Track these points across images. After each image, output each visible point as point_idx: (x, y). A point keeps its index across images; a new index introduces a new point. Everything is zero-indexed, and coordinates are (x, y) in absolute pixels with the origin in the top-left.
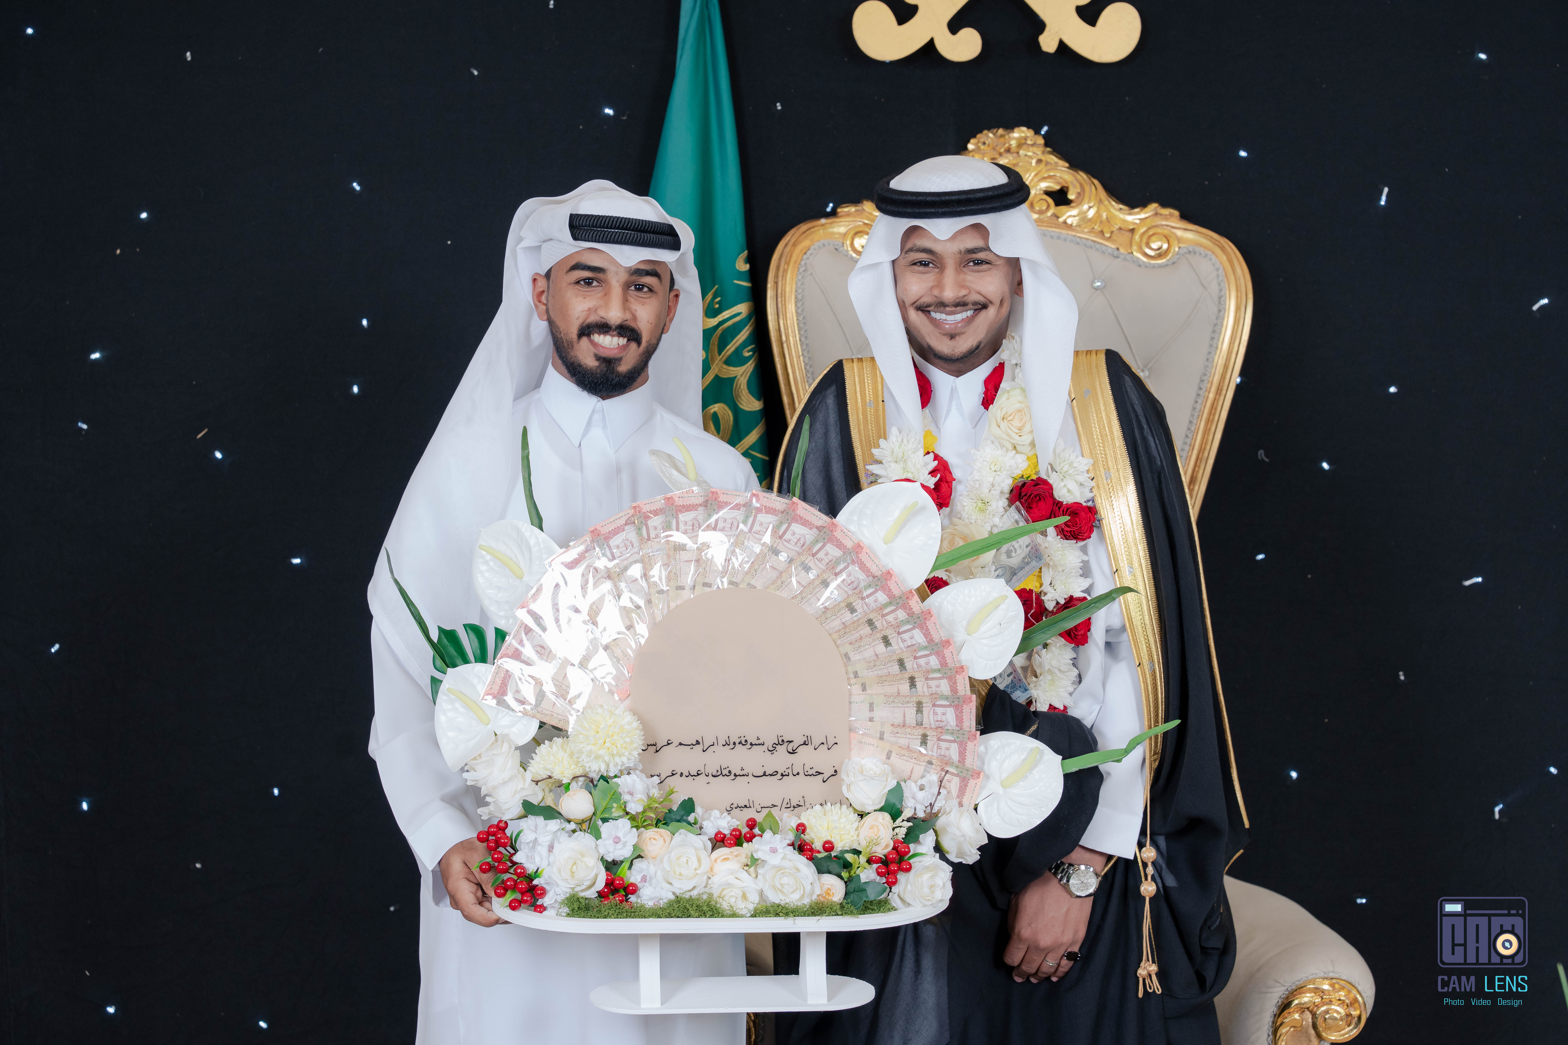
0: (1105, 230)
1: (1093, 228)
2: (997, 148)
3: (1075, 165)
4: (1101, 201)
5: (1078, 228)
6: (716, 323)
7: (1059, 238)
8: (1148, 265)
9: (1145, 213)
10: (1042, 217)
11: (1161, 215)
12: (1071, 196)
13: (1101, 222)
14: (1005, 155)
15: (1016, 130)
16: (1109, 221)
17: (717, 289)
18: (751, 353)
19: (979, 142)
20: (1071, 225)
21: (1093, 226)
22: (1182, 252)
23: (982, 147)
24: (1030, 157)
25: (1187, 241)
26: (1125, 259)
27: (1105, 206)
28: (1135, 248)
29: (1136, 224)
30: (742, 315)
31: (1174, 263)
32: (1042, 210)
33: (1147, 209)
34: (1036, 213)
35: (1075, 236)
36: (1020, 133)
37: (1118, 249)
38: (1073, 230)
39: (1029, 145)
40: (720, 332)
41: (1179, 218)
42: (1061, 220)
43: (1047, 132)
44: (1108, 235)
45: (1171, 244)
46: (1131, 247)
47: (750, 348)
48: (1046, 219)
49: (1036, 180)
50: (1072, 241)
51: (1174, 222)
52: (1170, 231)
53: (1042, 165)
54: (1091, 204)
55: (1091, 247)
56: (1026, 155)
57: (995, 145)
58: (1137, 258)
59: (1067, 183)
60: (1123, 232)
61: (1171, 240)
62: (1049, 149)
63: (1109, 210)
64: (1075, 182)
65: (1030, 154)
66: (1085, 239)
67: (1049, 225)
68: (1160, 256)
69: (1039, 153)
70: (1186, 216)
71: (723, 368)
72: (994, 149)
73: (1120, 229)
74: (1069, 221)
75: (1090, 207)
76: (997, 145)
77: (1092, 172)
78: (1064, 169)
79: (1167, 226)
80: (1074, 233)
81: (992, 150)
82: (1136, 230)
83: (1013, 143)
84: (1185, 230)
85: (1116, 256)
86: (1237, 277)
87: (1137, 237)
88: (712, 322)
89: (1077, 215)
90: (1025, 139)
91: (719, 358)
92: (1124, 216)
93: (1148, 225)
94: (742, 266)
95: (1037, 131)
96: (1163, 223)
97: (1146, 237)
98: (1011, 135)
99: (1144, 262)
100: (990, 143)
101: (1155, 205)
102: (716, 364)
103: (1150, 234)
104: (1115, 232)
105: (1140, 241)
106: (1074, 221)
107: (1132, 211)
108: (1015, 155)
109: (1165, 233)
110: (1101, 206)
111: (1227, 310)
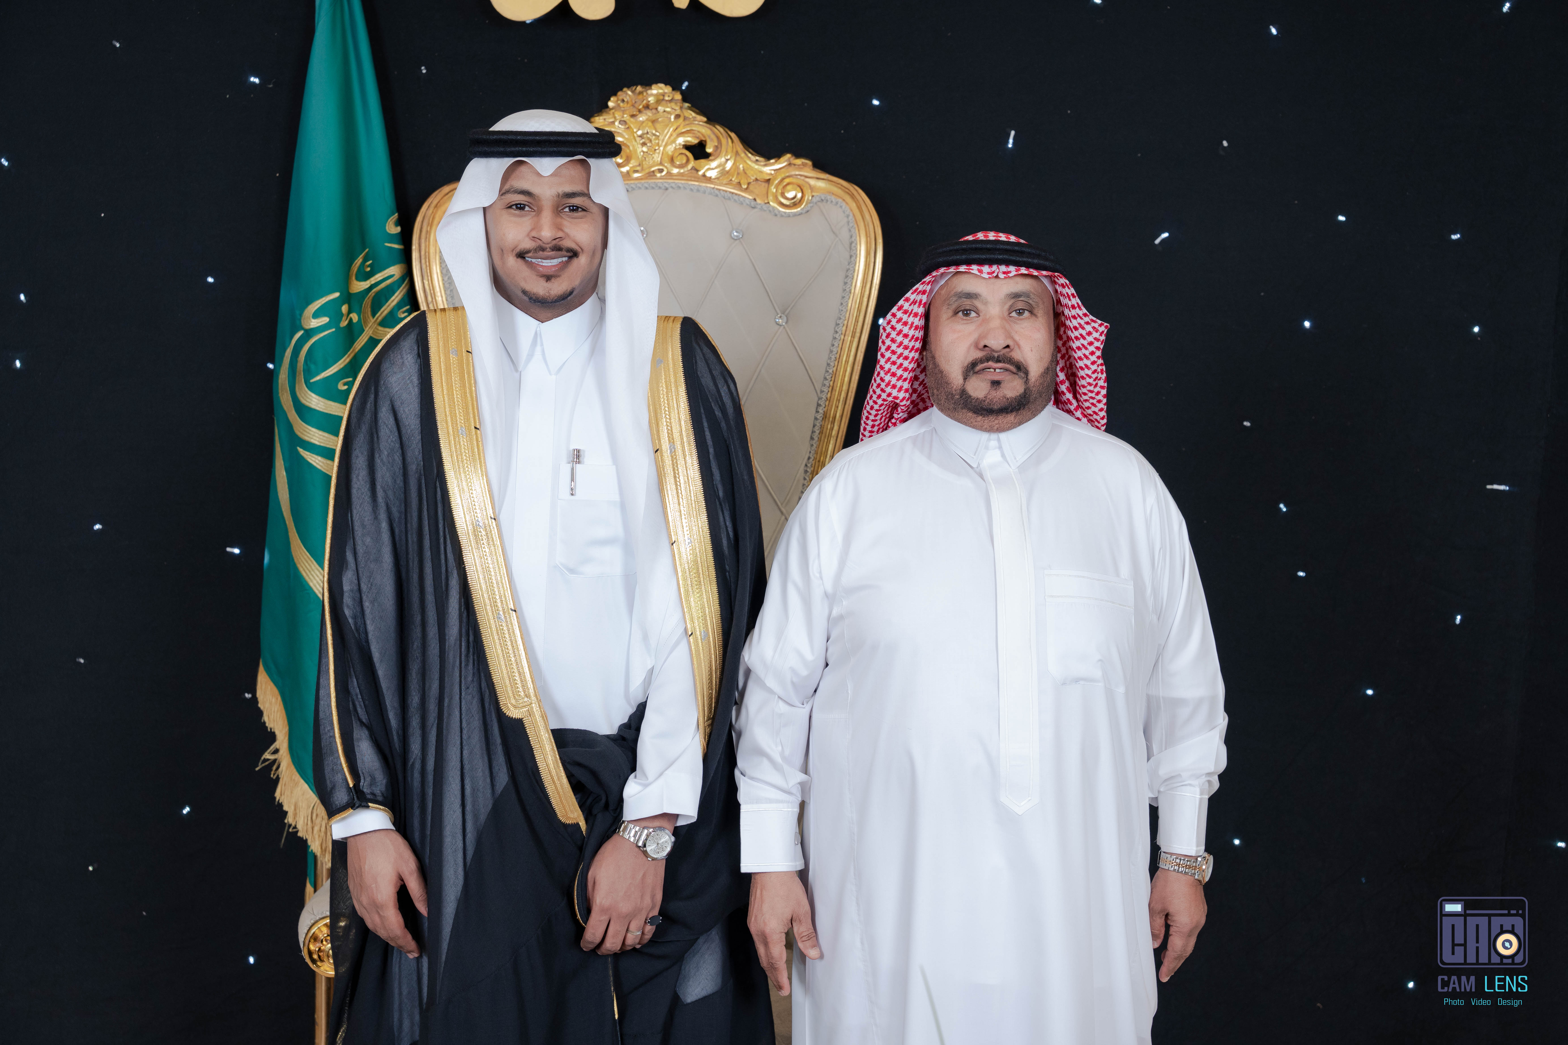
0: (742, 182)
1: (731, 180)
2: (636, 105)
3: (712, 120)
4: (737, 153)
5: (716, 181)
6: (367, 287)
7: (698, 191)
8: (783, 214)
9: (780, 163)
10: (682, 171)
11: (795, 165)
12: (709, 150)
13: (738, 174)
14: (644, 112)
15: (654, 86)
16: (745, 173)
17: (367, 253)
19: (618, 100)
20: (710, 178)
21: (731, 178)
22: (814, 200)
23: (622, 104)
24: (669, 113)
25: (819, 189)
26: (762, 209)
27: (742, 158)
28: (771, 198)
29: (771, 174)
30: (395, 276)
31: (808, 211)
32: (682, 164)
33: (782, 159)
34: (676, 167)
35: (713, 188)
36: (658, 90)
37: (755, 200)
38: (712, 183)
39: (667, 101)
40: (373, 294)
41: (811, 167)
42: (701, 173)
43: (687, 87)
44: (745, 186)
45: (804, 192)
46: (767, 197)
47: (405, 309)
48: (686, 173)
49: (675, 135)
50: (710, 194)
51: (807, 172)
52: (803, 180)
53: (681, 120)
54: (729, 157)
55: (729, 199)
56: (665, 111)
57: (634, 102)
58: (773, 207)
59: (704, 137)
60: (759, 182)
61: (804, 189)
62: (687, 105)
63: (745, 162)
64: (713, 136)
65: (668, 109)
66: (724, 190)
67: (689, 179)
68: (795, 205)
69: (677, 108)
70: (820, 165)
71: (378, 329)
72: (633, 106)
73: (757, 180)
74: (708, 174)
75: (727, 160)
76: (635, 102)
77: (729, 125)
78: (701, 123)
79: (801, 175)
80: (712, 186)
81: (632, 107)
82: (771, 181)
83: (651, 99)
84: (818, 178)
85: (753, 206)
86: (866, 223)
87: (773, 187)
88: (364, 285)
89: (716, 168)
90: (664, 96)
91: (373, 320)
92: (760, 167)
93: (783, 176)
94: (393, 229)
95: (676, 87)
96: (797, 173)
97: (781, 187)
98: (649, 92)
99: (779, 211)
100: (629, 100)
101: (789, 156)
102: (369, 326)
103: (785, 184)
104: (752, 183)
105: (776, 191)
106: (713, 174)
107: (768, 162)
108: (654, 111)
109: (800, 182)
110: (738, 158)
111: (858, 256)
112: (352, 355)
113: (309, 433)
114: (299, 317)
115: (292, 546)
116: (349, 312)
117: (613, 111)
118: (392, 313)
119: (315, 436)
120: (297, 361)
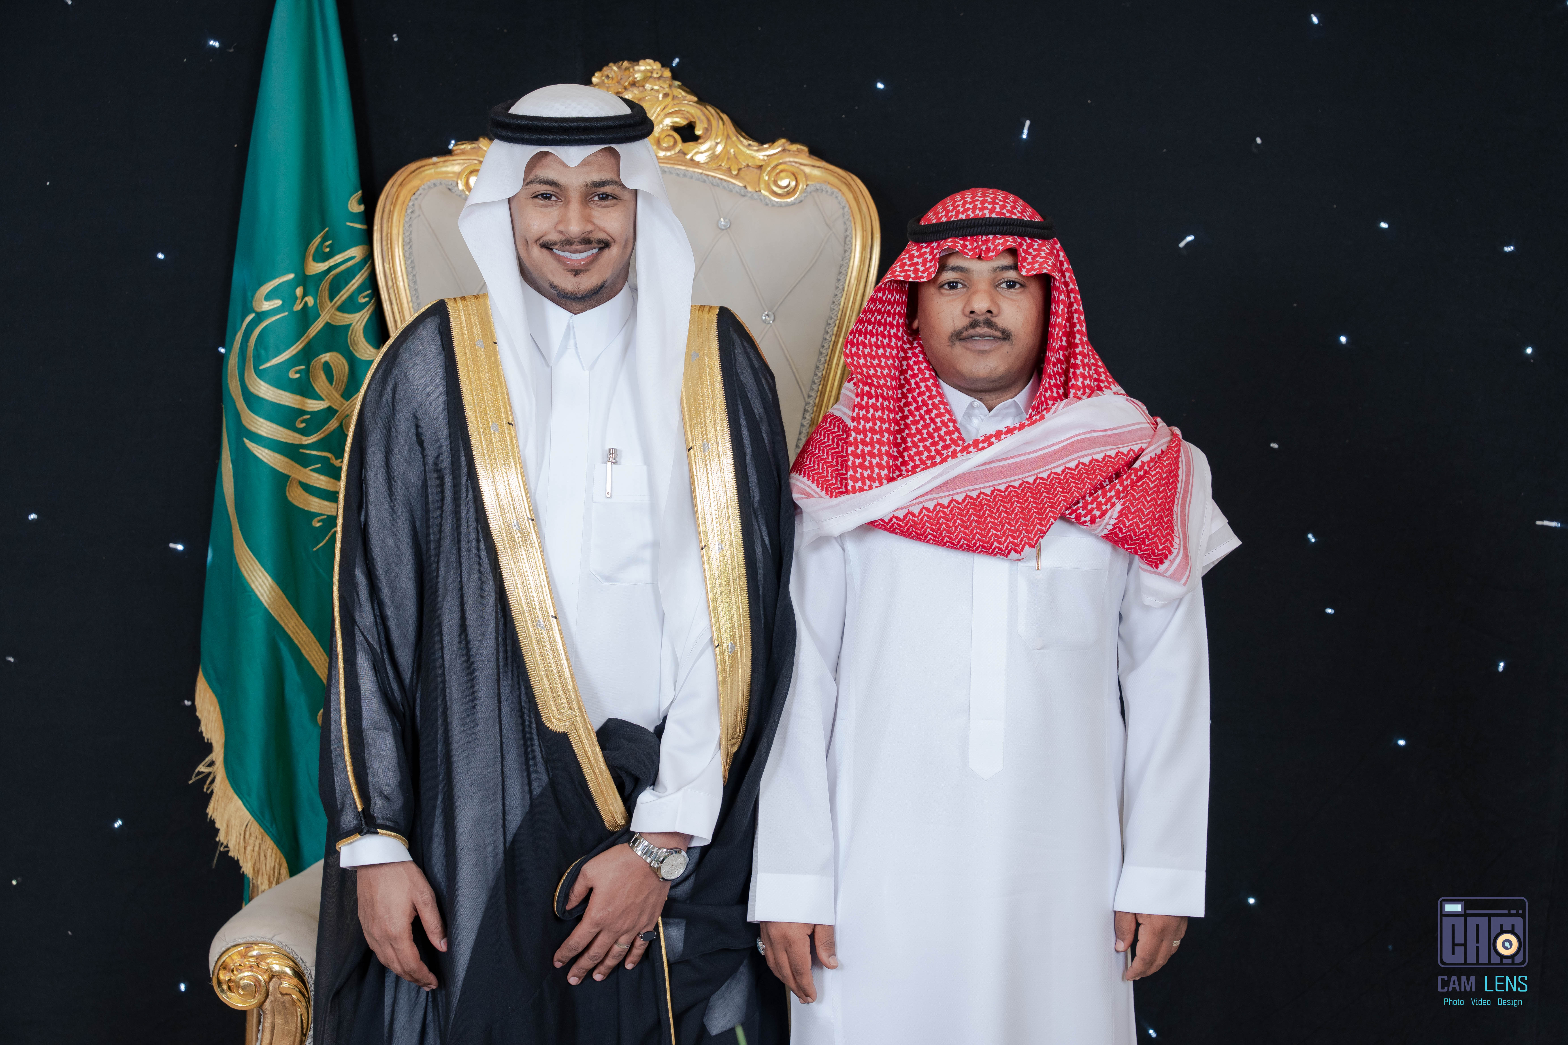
0: (732, 168)
1: (721, 165)
2: (622, 82)
3: (703, 100)
4: (728, 137)
5: (704, 165)
6: (326, 268)
7: (685, 175)
8: (775, 203)
9: (773, 149)
10: (668, 154)
11: (789, 151)
12: (698, 132)
13: (728, 159)
14: (631, 89)
15: (641, 62)
16: (736, 158)
17: (328, 231)
18: (367, 299)
19: (602, 76)
20: (699, 162)
21: (720, 163)
22: (809, 189)
23: (606, 81)
24: (657, 91)
25: (815, 178)
26: (752, 198)
27: (733, 142)
28: (762, 186)
29: (765, 160)
30: (356, 259)
31: (801, 201)
32: (669, 147)
33: (776, 144)
34: (663, 150)
35: (702, 173)
36: (646, 66)
37: (745, 187)
38: (700, 168)
39: (655, 78)
40: (332, 277)
41: (807, 154)
42: (688, 157)
43: (678, 64)
44: (735, 173)
45: (799, 181)
46: (759, 185)
47: (366, 293)
48: (673, 156)
49: (662, 115)
50: (698, 179)
51: (802, 159)
52: (798, 168)
53: (669, 99)
54: (719, 140)
55: (718, 185)
56: (652, 89)
57: (619, 78)
58: (765, 196)
59: (694, 118)
60: (751, 168)
61: (799, 177)
62: (677, 83)
63: (737, 146)
64: (703, 118)
65: (656, 87)
66: (712, 176)
67: (676, 162)
68: (788, 194)
69: (666, 86)
70: (816, 152)
71: (336, 315)
72: (619, 82)
73: (748, 166)
74: (697, 158)
75: (717, 143)
76: (621, 79)
77: (722, 106)
78: (691, 103)
79: (796, 162)
80: (700, 171)
81: (617, 83)
82: (763, 167)
83: (638, 76)
84: (814, 166)
85: (743, 194)
86: (864, 216)
87: (765, 175)
88: (322, 267)
89: (705, 151)
90: (652, 73)
91: (330, 305)
92: (752, 152)
93: (776, 162)
94: (356, 207)
95: (665, 64)
96: (792, 159)
97: (774, 174)
98: (636, 68)
99: (771, 200)
100: (615, 76)
101: (783, 141)
102: (326, 310)
103: (778, 171)
104: (743, 169)
105: (769, 178)
106: (701, 158)
107: (761, 147)
108: (641, 88)
109: (795, 170)
110: (729, 142)
111: (853, 250)
112: (307, 340)
113: (256, 423)
114: (250, 299)
115: (235, 544)
116: (305, 295)
118: (351, 298)
119: (264, 427)
120: (247, 346)
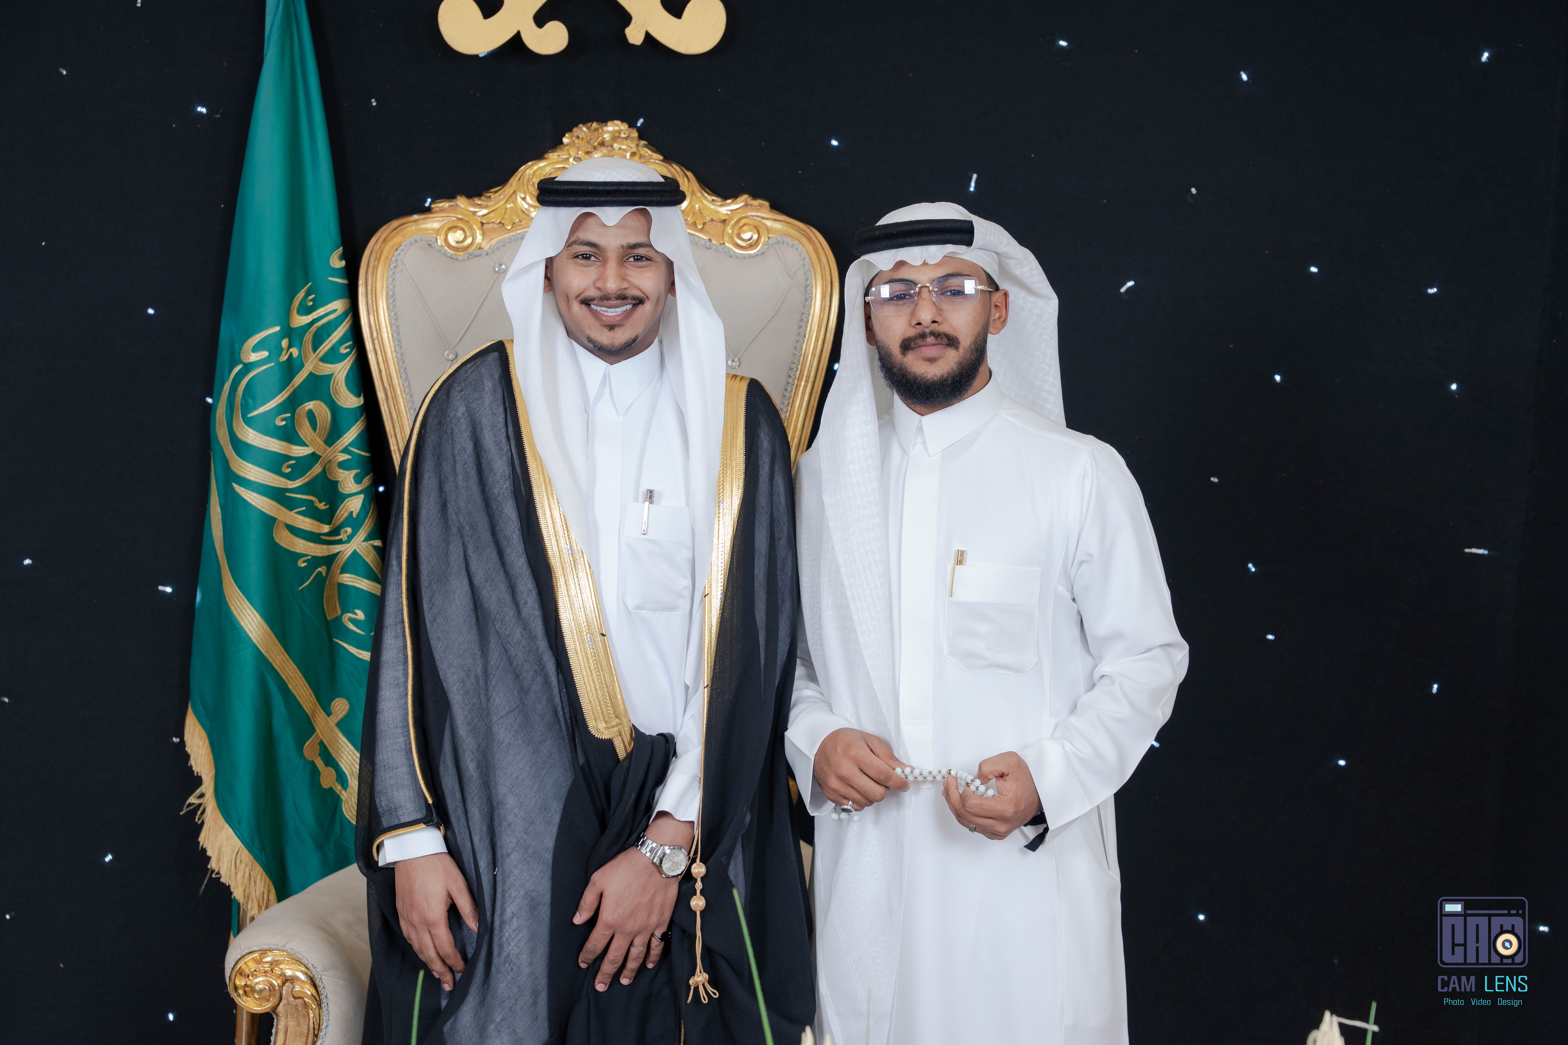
0: (697, 222)
2: (592, 142)
3: (668, 158)
4: (693, 193)
6: (309, 321)
8: (739, 255)
9: (736, 204)
11: (751, 206)
13: (694, 213)
14: (600, 149)
15: (609, 123)
16: (701, 213)
17: (310, 286)
18: (348, 350)
21: (686, 217)
22: (770, 241)
23: (576, 141)
24: (624, 150)
25: (776, 231)
26: (717, 250)
27: (698, 197)
28: (726, 239)
29: (728, 215)
30: (338, 312)
31: (764, 253)
33: (739, 199)
36: (613, 127)
37: (710, 240)
39: (623, 138)
40: (315, 329)
41: (769, 208)
43: (642, 124)
44: (700, 227)
45: (761, 234)
46: (723, 238)
47: (347, 344)
51: (763, 213)
52: (760, 221)
56: (620, 149)
57: (589, 138)
58: (729, 249)
60: (715, 222)
61: (761, 230)
62: (644, 142)
63: (701, 201)
65: (624, 147)
68: (751, 246)
69: (633, 145)
70: (777, 206)
71: (319, 365)
72: (588, 142)
73: (712, 220)
76: (591, 139)
77: (686, 164)
78: (657, 161)
79: (758, 216)
81: (587, 144)
82: (727, 222)
83: (607, 137)
84: (775, 220)
85: (708, 247)
86: (822, 266)
87: (729, 228)
88: (305, 320)
90: (620, 133)
91: (314, 356)
92: (716, 207)
93: (739, 216)
94: (338, 263)
95: (632, 125)
96: (754, 214)
97: (737, 228)
98: (605, 129)
99: (735, 252)
100: (584, 137)
101: (746, 196)
102: (310, 361)
103: (741, 224)
104: (708, 223)
105: (732, 231)
107: (724, 202)
108: (609, 148)
109: (756, 223)
110: (694, 198)
111: (814, 299)
112: (292, 389)
113: (245, 469)
114: (238, 351)
115: (224, 583)
116: (290, 346)
117: (568, 147)
118: (334, 349)
119: (253, 472)
120: (235, 395)
